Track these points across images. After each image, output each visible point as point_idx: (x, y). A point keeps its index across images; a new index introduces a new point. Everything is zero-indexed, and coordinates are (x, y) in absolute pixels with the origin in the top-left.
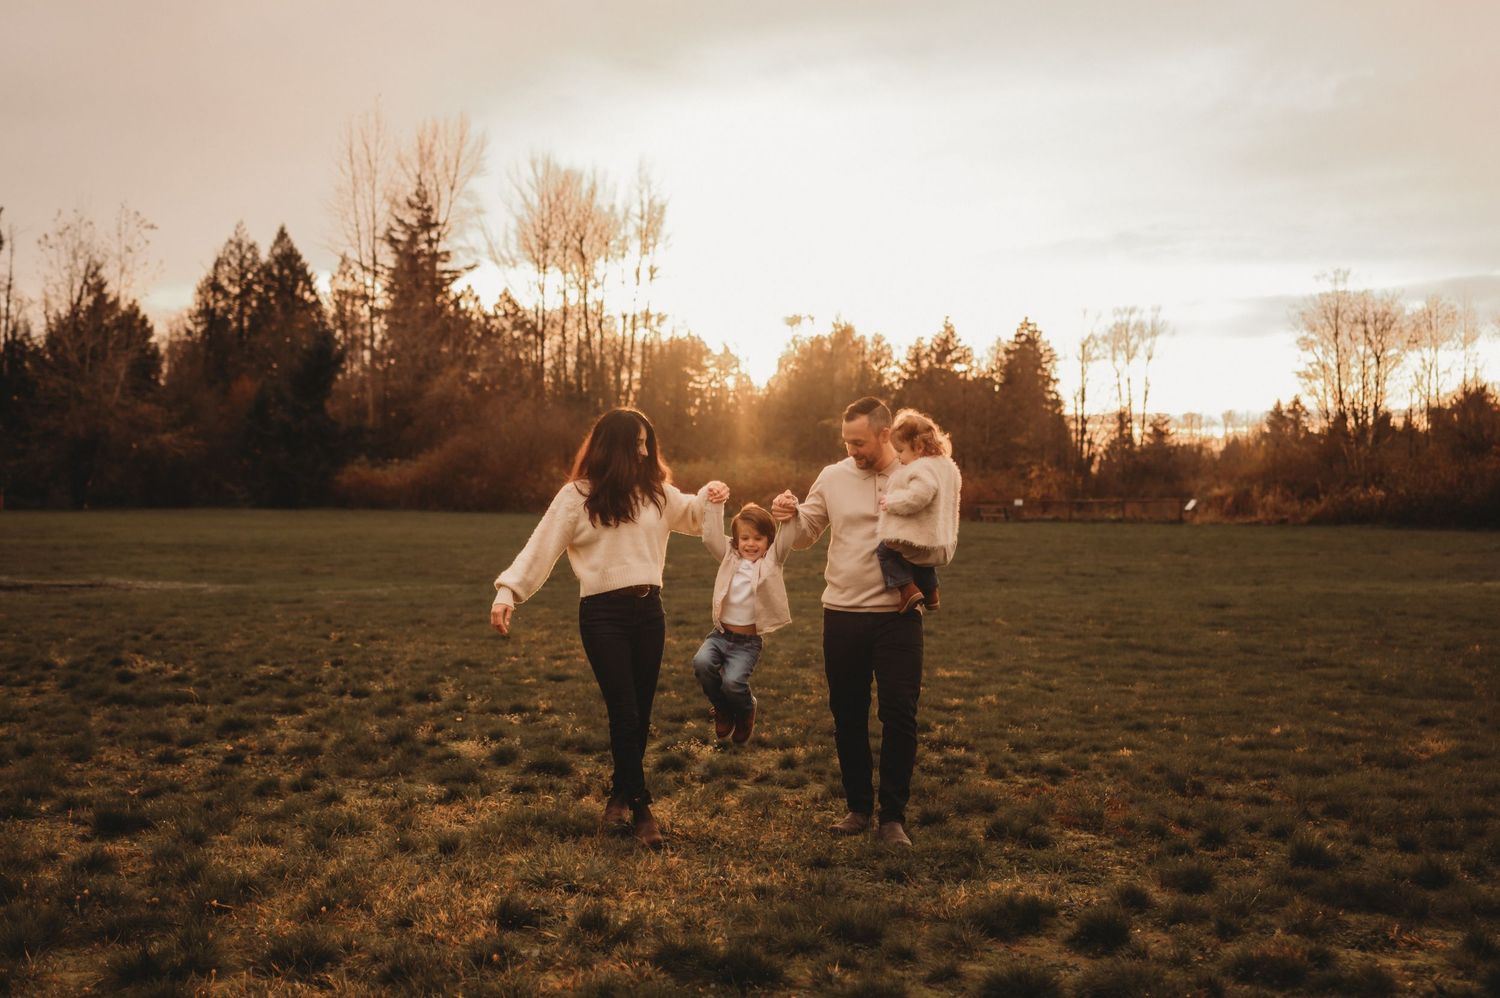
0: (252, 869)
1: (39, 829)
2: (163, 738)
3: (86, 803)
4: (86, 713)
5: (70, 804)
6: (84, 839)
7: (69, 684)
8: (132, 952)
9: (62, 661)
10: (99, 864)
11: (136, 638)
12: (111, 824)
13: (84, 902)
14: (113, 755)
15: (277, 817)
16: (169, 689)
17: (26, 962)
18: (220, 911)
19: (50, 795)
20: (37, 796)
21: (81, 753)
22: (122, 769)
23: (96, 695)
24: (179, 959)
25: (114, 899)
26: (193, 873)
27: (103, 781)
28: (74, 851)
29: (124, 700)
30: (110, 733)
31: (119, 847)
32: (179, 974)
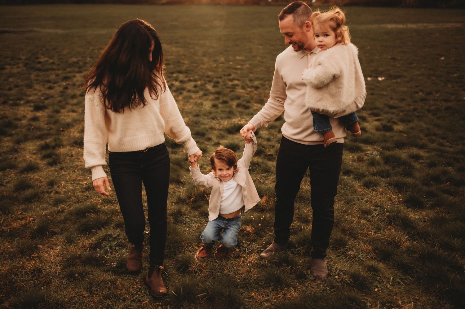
0: (69, 120)
1: (22, 108)
2: (49, 82)
3: (31, 101)
4: (30, 74)
5: (28, 102)
6: (32, 111)
7: (26, 65)
8: (43, 142)
9: (23, 58)
10: (35, 119)
11: (41, 50)
12: (38, 108)
13: (33, 129)
14: (37, 87)
15: (76, 104)
16: (49, 67)
17: (21, 145)
18: (63, 131)
19: (23, 99)
20: (20, 99)
21: (30, 86)
22: (40, 91)
23: (32, 68)
24: (53, 144)
25: (39, 129)
26: (56, 122)
27: (35, 94)
28: (30, 115)
29: (39, 70)
30: (37, 80)
31: (39, 114)
32: (54, 148)
